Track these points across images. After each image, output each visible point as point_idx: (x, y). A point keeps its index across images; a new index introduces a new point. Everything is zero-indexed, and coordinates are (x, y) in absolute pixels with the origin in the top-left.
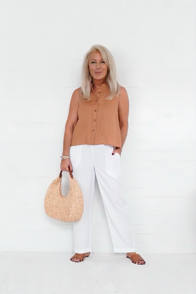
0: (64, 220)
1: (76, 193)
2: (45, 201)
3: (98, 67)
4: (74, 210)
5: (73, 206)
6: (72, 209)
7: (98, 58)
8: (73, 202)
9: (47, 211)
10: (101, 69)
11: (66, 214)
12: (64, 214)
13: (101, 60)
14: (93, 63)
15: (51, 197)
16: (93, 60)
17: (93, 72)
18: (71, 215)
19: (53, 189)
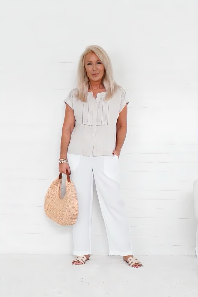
0: (58, 222)
1: (70, 198)
2: (45, 201)
3: (95, 69)
4: (67, 215)
5: (67, 210)
6: (65, 213)
7: (93, 59)
8: (67, 207)
9: (46, 211)
10: (98, 71)
11: (60, 217)
12: (59, 217)
13: (97, 61)
14: (89, 64)
15: (51, 197)
16: (89, 61)
17: (90, 74)
18: (64, 219)
19: (52, 190)
